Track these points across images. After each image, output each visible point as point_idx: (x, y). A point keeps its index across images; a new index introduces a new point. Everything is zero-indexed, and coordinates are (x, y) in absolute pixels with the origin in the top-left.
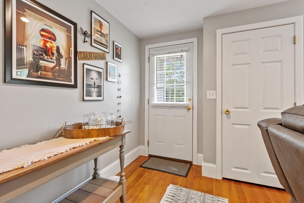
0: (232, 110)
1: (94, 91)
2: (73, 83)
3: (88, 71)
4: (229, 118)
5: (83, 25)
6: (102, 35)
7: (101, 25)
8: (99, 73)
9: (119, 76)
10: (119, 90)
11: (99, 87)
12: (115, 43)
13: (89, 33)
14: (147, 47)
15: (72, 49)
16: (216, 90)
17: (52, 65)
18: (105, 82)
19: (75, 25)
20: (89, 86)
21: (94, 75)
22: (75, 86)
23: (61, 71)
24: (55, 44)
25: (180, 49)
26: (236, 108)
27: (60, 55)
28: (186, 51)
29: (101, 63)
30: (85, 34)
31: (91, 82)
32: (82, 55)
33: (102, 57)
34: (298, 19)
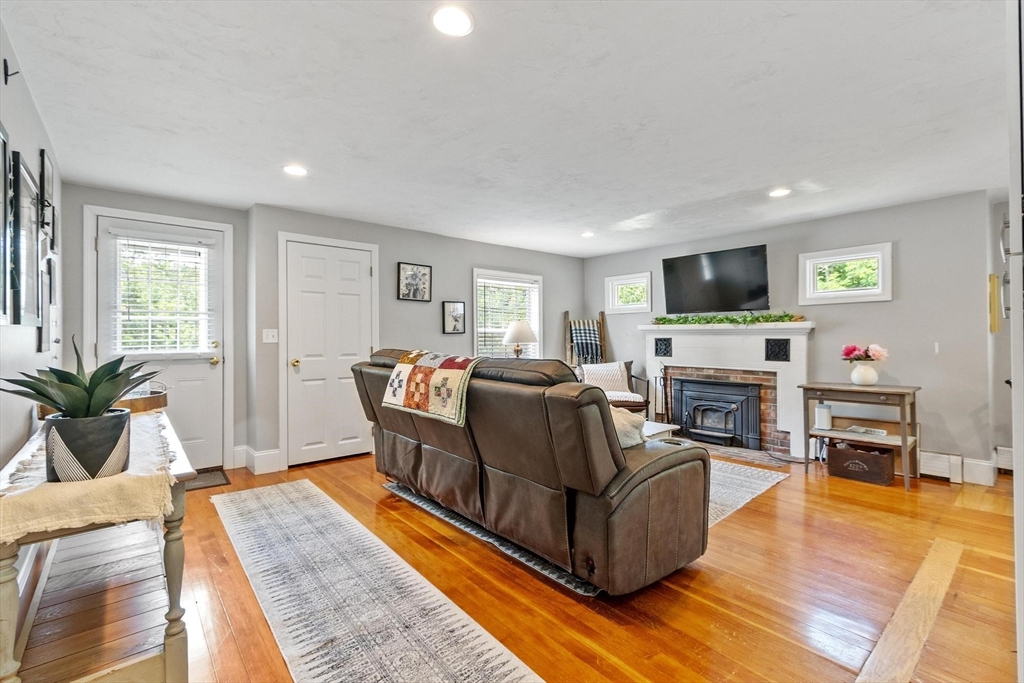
0: (302, 359)
4: (297, 372)
14: (87, 210)
16: (278, 328)
25: (196, 240)
26: (308, 356)
28: (207, 245)
34: (375, 248)
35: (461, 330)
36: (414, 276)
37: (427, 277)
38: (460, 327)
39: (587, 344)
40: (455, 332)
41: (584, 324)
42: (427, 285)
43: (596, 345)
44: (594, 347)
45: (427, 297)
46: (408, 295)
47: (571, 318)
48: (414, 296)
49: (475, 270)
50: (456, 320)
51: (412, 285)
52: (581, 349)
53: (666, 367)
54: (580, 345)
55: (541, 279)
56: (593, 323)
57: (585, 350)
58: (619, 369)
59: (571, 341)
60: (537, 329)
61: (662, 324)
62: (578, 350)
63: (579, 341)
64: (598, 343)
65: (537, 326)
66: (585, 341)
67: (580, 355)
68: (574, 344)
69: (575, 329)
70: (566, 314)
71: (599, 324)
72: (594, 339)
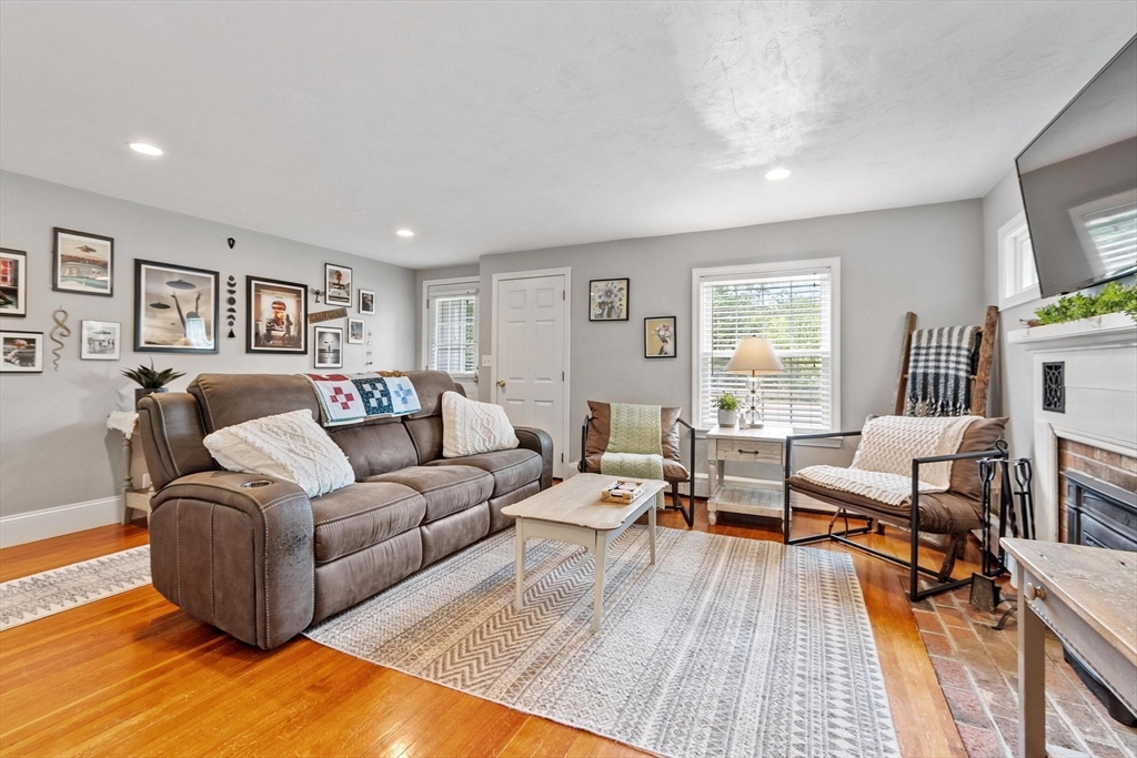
0: (507, 381)
1: (329, 357)
2: (303, 349)
3: (321, 334)
4: (504, 392)
5: (315, 284)
6: (341, 287)
7: (339, 275)
8: (337, 335)
9: (370, 334)
10: (368, 353)
11: (337, 352)
12: (362, 292)
13: (322, 290)
14: (426, 284)
15: (303, 314)
16: (491, 354)
17: (282, 334)
18: (345, 345)
19: (305, 287)
20: (321, 351)
21: (329, 338)
22: (305, 352)
23: (291, 338)
24: (285, 313)
26: (511, 378)
27: (290, 323)
28: (476, 294)
29: (339, 322)
30: (317, 293)
31: (325, 347)
32: (314, 317)
33: (341, 313)
34: (567, 270)
35: (671, 353)
36: (609, 293)
37: (625, 292)
38: (669, 348)
39: (937, 376)
40: (662, 356)
41: (940, 335)
42: (624, 302)
43: (957, 378)
44: (951, 382)
45: (623, 316)
46: (601, 315)
47: (922, 324)
48: (609, 315)
49: (694, 271)
50: (664, 341)
51: (606, 303)
52: (919, 386)
53: (1061, 443)
54: (920, 379)
55: (835, 262)
56: (961, 333)
57: (931, 389)
58: (945, 432)
59: (905, 371)
60: (828, 349)
61: (1032, 324)
62: (914, 389)
63: (920, 371)
64: (963, 374)
65: (829, 344)
66: (931, 371)
67: (914, 397)
68: (909, 376)
69: (918, 348)
70: (912, 319)
71: (978, 336)
72: (956, 367)
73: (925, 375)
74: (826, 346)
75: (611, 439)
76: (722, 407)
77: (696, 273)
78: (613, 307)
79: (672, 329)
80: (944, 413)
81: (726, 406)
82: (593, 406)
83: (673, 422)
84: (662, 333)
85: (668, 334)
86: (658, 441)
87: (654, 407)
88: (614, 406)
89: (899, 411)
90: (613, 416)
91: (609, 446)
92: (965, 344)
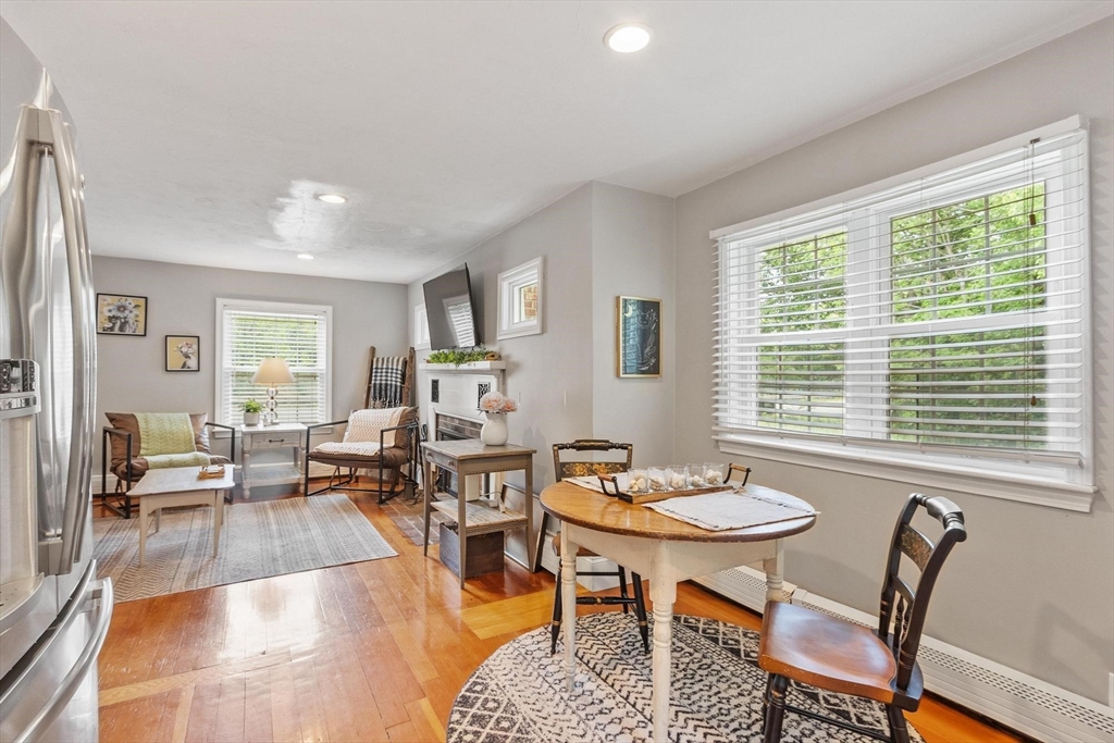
35: (194, 367)
36: (121, 308)
37: (142, 309)
38: (192, 363)
39: (386, 385)
40: (185, 369)
41: (388, 361)
42: (141, 318)
43: (396, 386)
44: (393, 389)
45: (140, 331)
46: (112, 329)
47: (379, 354)
48: (121, 329)
49: (218, 299)
50: (187, 357)
51: (117, 318)
52: (377, 391)
53: (437, 415)
54: (378, 387)
55: (329, 309)
56: (398, 360)
57: (383, 393)
58: (391, 416)
59: (370, 382)
60: (324, 367)
61: (428, 362)
62: (375, 393)
63: (378, 382)
64: (399, 384)
65: (324, 363)
66: (384, 382)
67: (375, 398)
68: (372, 385)
69: (377, 368)
70: (373, 350)
71: (405, 362)
72: (395, 380)
73: (381, 384)
74: (322, 365)
75: (143, 445)
76: (248, 411)
77: (220, 301)
78: (126, 322)
79: (195, 347)
80: (390, 406)
81: (250, 410)
82: (112, 418)
83: (202, 425)
84: (184, 350)
85: (191, 350)
86: (191, 442)
87: (181, 415)
88: (139, 416)
89: (367, 407)
90: (142, 425)
91: (142, 452)
92: (400, 368)
